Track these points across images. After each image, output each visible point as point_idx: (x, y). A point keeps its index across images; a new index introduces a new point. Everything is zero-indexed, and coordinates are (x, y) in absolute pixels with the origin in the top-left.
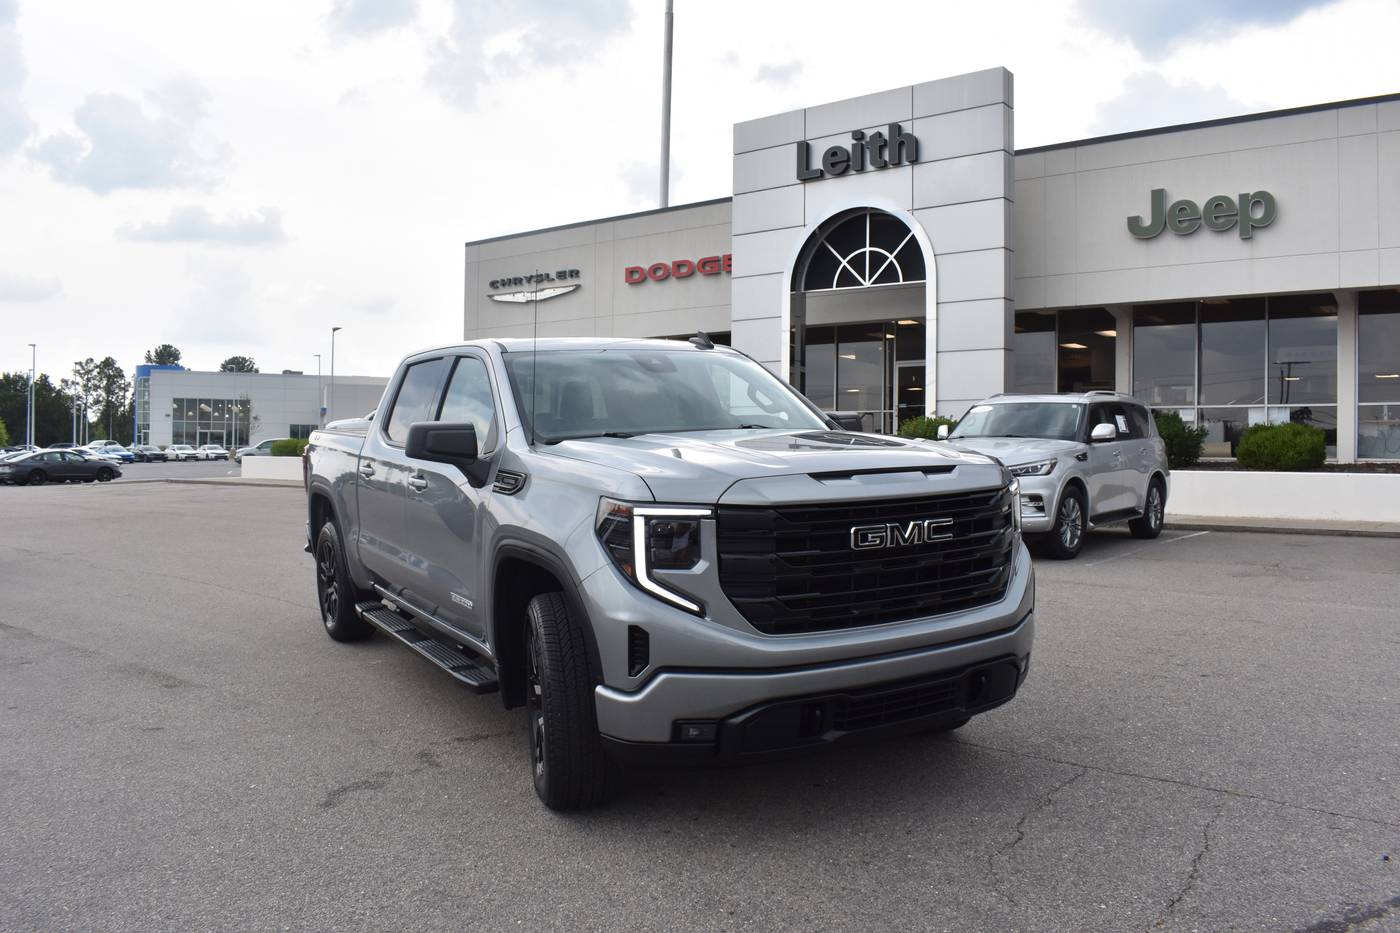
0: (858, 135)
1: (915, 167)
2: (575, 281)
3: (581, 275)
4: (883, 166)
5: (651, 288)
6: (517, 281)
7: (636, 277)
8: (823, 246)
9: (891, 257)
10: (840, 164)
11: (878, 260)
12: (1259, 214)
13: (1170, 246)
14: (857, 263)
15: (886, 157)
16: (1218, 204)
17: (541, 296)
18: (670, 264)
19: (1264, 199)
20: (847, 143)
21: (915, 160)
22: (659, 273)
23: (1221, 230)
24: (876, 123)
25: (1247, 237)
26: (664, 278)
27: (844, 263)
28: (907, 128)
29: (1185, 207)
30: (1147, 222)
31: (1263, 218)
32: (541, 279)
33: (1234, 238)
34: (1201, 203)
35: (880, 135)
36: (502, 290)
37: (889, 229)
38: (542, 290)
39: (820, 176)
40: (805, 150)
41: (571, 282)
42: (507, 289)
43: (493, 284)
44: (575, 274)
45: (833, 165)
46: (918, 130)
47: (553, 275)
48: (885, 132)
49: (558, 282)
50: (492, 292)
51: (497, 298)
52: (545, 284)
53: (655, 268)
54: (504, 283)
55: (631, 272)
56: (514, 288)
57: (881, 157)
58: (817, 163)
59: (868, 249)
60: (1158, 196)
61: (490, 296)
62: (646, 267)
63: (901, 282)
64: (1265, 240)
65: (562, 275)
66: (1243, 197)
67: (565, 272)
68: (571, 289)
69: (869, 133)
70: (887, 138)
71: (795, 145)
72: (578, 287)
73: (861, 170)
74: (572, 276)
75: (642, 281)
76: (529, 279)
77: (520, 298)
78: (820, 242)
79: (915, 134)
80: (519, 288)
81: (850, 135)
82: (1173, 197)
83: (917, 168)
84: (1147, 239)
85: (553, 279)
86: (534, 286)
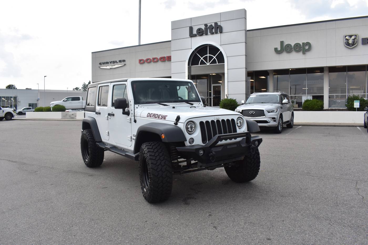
0: (206, 25)
1: (221, 34)
2: (124, 63)
3: (126, 61)
4: (212, 33)
5: (146, 65)
6: (107, 63)
7: (142, 62)
8: (196, 54)
9: (215, 57)
10: (201, 33)
11: (211, 58)
12: (307, 48)
13: (285, 55)
14: (206, 59)
15: (214, 31)
16: (297, 45)
17: (114, 67)
18: (151, 58)
19: (308, 44)
20: (203, 27)
21: (221, 32)
22: (148, 61)
23: (298, 51)
24: (211, 22)
25: (304, 53)
26: (150, 62)
27: (202, 58)
28: (219, 24)
29: (289, 46)
30: (279, 49)
31: (308, 48)
32: (114, 62)
33: (301, 53)
35: (212, 25)
36: (103, 65)
37: (214, 50)
38: (115, 65)
39: (195, 36)
40: (191, 29)
41: (123, 63)
42: (104, 65)
43: (100, 64)
44: (124, 61)
45: (199, 33)
46: (222, 24)
47: (118, 61)
48: (213, 25)
49: (119, 63)
50: (100, 66)
51: (101, 67)
52: (115, 64)
53: (147, 60)
54: (103, 63)
55: (140, 61)
56: (106, 65)
57: (212, 31)
58: (195, 32)
59: (208, 55)
60: (282, 43)
61: (99, 67)
62: (145, 59)
63: (217, 64)
64: (308, 54)
65: (120, 61)
66: (303, 43)
67: (121, 60)
68: (123, 65)
69: (209, 25)
70: (214, 26)
71: (189, 27)
72: (125, 64)
73: (207, 34)
74: (123, 62)
75: (144, 63)
76: (111, 62)
77: (108, 67)
78: (195, 53)
79: (221, 25)
80: (108, 65)
81: (204, 25)
82: (286, 43)
83: (222, 34)
84: (279, 53)
85: (118, 62)
86: (112, 64)
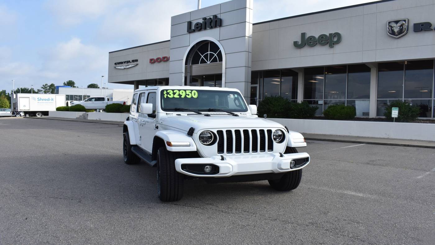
0: (205, 19)
3: (138, 61)
4: (211, 28)
5: (156, 65)
6: (121, 63)
7: (152, 61)
9: (215, 55)
10: (200, 27)
11: (212, 55)
12: (335, 39)
13: (306, 51)
14: (206, 57)
15: (212, 25)
16: (322, 37)
17: (128, 67)
18: (162, 58)
19: (338, 35)
20: (201, 21)
21: (221, 25)
23: (323, 44)
24: (209, 15)
25: (331, 46)
26: (160, 61)
27: (202, 56)
28: (219, 16)
29: (311, 38)
30: (300, 43)
31: (337, 41)
32: (128, 62)
33: (327, 47)
34: (317, 36)
35: (210, 18)
37: (214, 47)
38: (129, 65)
39: (194, 31)
40: (190, 23)
41: (136, 63)
43: (115, 64)
44: (137, 61)
45: (197, 28)
50: (115, 66)
51: (117, 68)
52: (129, 64)
53: (158, 59)
54: (118, 64)
55: (151, 60)
56: (121, 65)
57: (210, 25)
58: (193, 28)
59: (209, 52)
60: (303, 35)
61: (115, 67)
62: (155, 58)
63: (218, 62)
64: (337, 48)
65: (133, 61)
66: (330, 34)
70: (212, 19)
71: (187, 23)
72: (137, 64)
73: (205, 29)
74: (136, 61)
75: (154, 62)
76: (125, 62)
77: (122, 68)
78: (195, 51)
79: (221, 18)
81: (202, 19)
82: (308, 36)
83: (221, 28)
84: (300, 48)
85: (131, 62)
86: (126, 64)
